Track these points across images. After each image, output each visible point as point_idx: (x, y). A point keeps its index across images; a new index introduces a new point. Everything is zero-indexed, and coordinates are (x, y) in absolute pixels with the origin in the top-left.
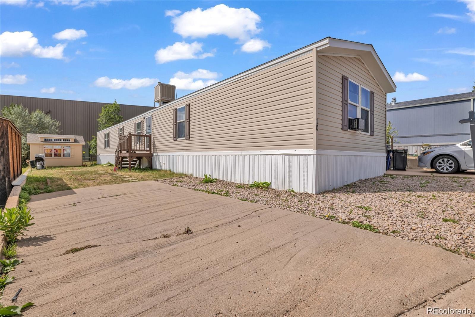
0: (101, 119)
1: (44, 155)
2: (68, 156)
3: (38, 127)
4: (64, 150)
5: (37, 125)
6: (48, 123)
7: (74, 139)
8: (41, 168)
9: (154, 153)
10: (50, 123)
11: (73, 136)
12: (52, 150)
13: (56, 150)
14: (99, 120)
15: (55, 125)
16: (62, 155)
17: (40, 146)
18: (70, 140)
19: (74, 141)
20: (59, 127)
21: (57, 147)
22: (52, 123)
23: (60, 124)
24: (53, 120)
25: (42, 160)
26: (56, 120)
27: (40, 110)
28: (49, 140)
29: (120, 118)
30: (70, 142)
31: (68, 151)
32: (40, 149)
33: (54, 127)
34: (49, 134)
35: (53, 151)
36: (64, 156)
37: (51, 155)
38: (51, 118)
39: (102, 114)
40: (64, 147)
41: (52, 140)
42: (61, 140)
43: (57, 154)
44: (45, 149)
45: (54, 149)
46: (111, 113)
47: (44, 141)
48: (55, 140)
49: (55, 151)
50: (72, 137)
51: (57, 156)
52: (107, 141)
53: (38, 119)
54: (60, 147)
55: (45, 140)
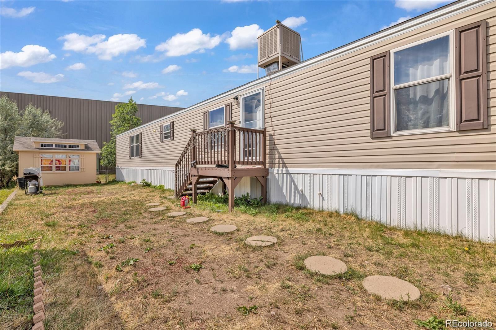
0: (114, 121)
1: (40, 168)
2: (76, 170)
3: (32, 128)
4: (70, 161)
5: (31, 125)
6: (47, 122)
7: (85, 145)
8: (33, 191)
9: (272, 166)
10: (50, 122)
11: (84, 140)
12: (52, 161)
13: (59, 161)
14: (112, 122)
15: (56, 126)
16: (67, 168)
17: (35, 155)
18: (78, 146)
19: (85, 147)
20: (61, 129)
21: (59, 157)
22: (52, 123)
23: (63, 124)
24: (54, 120)
25: (36, 178)
26: (58, 119)
27: (33, 105)
28: (48, 146)
29: (138, 120)
30: (80, 148)
31: (76, 162)
32: (35, 159)
33: (54, 128)
34: (48, 137)
35: (54, 162)
36: (70, 170)
37: (50, 169)
38: (51, 117)
39: (115, 115)
40: (70, 156)
41: (52, 145)
42: (65, 147)
43: (59, 167)
44: (41, 160)
45: (56, 160)
46: (127, 113)
47: (40, 147)
48: (56, 146)
49: (57, 162)
50: (81, 143)
51: (60, 169)
52: (135, 147)
53: (31, 116)
54: (64, 156)
55: (42, 145)
